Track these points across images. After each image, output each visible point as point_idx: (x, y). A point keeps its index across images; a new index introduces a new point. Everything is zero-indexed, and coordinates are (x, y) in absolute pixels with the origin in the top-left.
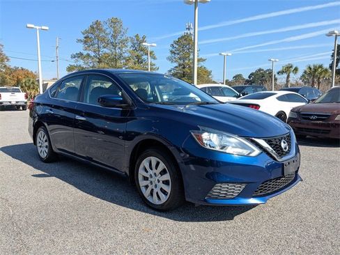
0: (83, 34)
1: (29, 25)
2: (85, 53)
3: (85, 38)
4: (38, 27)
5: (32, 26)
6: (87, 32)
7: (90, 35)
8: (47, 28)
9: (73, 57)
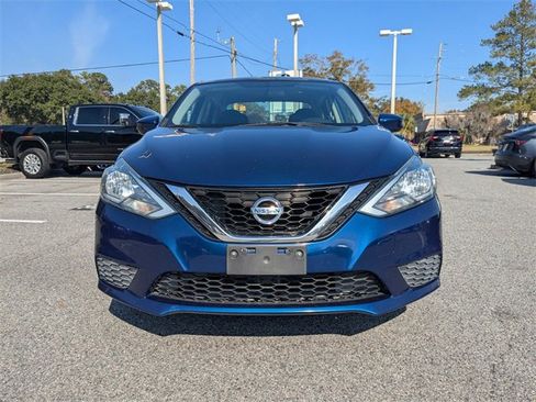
0: (495, 29)
1: (383, 32)
2: (495, 62)
3: (498, 35)
4: (396, 33)
5: (388, 32)
6: (502, 24)
7: (507, 30)
8: (409, 31)
9: (473, 71)
